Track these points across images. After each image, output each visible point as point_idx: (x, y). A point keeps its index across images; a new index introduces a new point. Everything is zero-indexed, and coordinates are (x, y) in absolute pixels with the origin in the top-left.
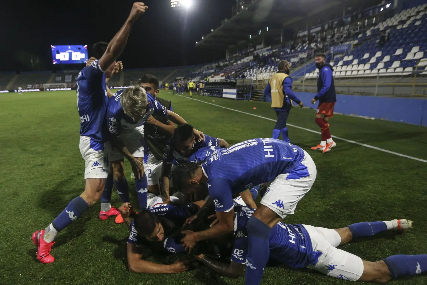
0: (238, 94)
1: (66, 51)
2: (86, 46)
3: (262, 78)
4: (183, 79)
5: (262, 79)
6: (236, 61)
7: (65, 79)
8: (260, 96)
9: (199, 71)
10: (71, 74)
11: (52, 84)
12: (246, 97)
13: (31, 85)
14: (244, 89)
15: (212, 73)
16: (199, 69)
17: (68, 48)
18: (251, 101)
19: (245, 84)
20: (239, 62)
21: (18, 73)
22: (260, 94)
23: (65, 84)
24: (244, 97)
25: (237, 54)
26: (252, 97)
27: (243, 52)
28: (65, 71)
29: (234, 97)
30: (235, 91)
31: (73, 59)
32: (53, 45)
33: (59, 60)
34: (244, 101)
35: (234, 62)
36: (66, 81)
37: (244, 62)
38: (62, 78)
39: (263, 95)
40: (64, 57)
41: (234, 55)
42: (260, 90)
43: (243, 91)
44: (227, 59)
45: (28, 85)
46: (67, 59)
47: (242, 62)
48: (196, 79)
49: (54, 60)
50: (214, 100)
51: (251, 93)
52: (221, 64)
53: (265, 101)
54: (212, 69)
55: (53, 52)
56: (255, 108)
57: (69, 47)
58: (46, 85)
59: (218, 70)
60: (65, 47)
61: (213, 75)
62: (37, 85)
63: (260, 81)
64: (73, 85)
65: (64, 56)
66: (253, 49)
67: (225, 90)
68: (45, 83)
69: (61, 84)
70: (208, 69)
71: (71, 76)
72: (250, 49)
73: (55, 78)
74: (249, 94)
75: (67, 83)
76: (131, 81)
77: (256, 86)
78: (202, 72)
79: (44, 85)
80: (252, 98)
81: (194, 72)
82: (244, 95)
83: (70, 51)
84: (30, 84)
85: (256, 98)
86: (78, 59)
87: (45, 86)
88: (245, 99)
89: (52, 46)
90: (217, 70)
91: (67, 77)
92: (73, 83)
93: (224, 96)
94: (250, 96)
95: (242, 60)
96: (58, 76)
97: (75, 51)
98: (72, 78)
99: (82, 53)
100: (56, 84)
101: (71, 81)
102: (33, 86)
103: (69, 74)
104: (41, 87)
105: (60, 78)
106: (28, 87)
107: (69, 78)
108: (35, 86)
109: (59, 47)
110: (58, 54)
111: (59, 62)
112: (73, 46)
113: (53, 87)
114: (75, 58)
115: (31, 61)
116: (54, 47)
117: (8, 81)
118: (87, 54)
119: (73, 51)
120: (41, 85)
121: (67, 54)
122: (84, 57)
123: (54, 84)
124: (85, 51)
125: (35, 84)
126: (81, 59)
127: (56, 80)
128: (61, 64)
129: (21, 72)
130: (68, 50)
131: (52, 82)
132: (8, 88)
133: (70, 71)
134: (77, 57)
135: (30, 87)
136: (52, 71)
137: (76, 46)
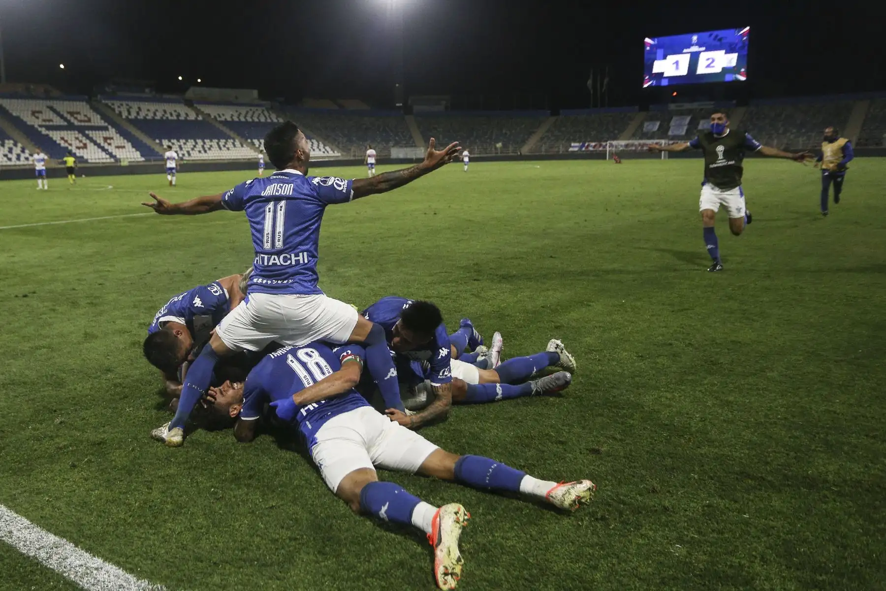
1: (685, 51)
2: (747, 29)
7: (668, 128)
10: (689, 112)
11: (630, 142)
13: (578, 144)
17: (691, 40)
21: (555, 113)
28: (672, 107)
31: (701, 70)
32: (649, 38)
33: (660, 75)
36: (670, 133)
38: (661, 126)
40: (675, 65)
45: (573, 144)
46: (683, 71)
49: (647, 77)
55: (646, 56)
58: (615, 143)
60: (682, 37)
62: (593, 144)
65: (677, 63)
68: (615, 138)
71: (688, 119)
73: (641, 126)
75: (673, 138)
79: (609, 142)
83: (695, 49)
84: (575, 141)
86: (717, 69)
87: (611, 145)
89: (647, 40)
91: (674, 121)
96: (652, 119)
97: (710, 48)
98: (690, 123)
99: (729, 51)
100: (642, 142)
101: (684, 133)
102: (583, 146)
103: (681, 113)
104: (601, 149)
105: (656, 126)
106: (571, 149)
107: (679, 126)
108: (588, 146)
109: (666, 39)
110: (660, 59)
111: (660, 82)
112: (705, 35)
113: (634, 148)
114: (708, 66)
115: (590, 82)
116: (654, 40)
117: (531, 133)
118: (745, 52)
119: (704, 49)
120: (604, 144)
121: (684, 60)
122: (734, 63)
123: (636, 142)
124: (740, 45)
125: (589, 142)
126: (725, 70)
127: (644, 129)
128: (665, 87)
129: (561, 111)
130: (689, 47)
131: (634, 136)
132: (525, 150)
133: (687, 106)
134: (712, 65)
135: (576, 149)
136: (637, 107)
137: (715, 33)
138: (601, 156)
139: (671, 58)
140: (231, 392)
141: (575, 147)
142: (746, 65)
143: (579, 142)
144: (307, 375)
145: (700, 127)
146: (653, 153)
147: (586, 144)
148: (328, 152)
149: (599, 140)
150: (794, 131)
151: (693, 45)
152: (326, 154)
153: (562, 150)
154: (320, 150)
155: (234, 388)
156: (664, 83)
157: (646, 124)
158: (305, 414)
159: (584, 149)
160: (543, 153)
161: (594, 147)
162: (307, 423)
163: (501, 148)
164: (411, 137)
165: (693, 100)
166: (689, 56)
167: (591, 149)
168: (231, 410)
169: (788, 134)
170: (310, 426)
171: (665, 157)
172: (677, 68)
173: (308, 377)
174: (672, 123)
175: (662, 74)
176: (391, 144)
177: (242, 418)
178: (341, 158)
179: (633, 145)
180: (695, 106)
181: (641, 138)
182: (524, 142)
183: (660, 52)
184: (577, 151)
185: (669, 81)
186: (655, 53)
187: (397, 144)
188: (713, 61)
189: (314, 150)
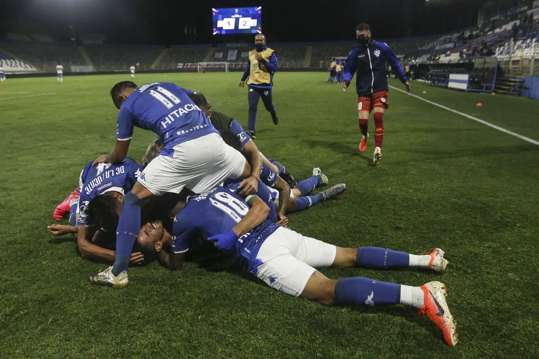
0: (471, 82)
1: (232, 16)
2: (260, 8)
3: (519, 57)
4: (403, 57)
5: (519, 59)
6: (493, 28)
7: (227, 56)
8: (510, 86)
9: (430, 46)
10: (237, 48)
11: (209, 63)
12: (484, 88)
13: (182, 64)
14: (484, 74)
15: (449, 49)
16: (431, 42)
17: (235, 11)
18: (493, 94)
19: (486, 66)
20: (497, 30)
21: (168, 47)
22: (512, 84)
23: (226, 63)
24: (481, 87)
25: (497, 17)
26: (496, 88)
27: (509, 13)
28: (228, 45)
29: (464, 86)
30: (465, 77)
31: (241, 27)
32: (214, 8)
33: (221, 29)
34: (481, 94)
35: (489, 31)
36: (228, 59)
37: (505, 29)
38: (223, 55)
39: (516, 85)
40: (228, 24)
41: (493, 19)
42: (514, 76)
43: (483, 77)
44: (480, 26)
45: (179, 64)
46: (232, 27)
47: (502, 30)
48: (422, 58)
49: (215, 29)
50: (424, 91)
51: (494, 82)
52: (467, 34)
53: (520, 95)
54: (450, 42)
55: (213, 18)
56: (479, 104)
57: (237, 10)
58: (201, 63)
59: (459, 44)
60: (231, 10)
61: (448, 53)
62: (190, 64)
63: (515, 62)
64: (239, 64)
65: (229, 23)
66: (526, 8)
67: (452, 76)
68: (201, 61)
69: (221, 63)
70: (445, 42)
71: (236, 52)
72: (521, 7)
73: (214, 54)
74: (492, 83)
75: (230, 61)
76: (322, 60)
77: (509, 70)
78: (434, 47)
79: (198, 63)
80: (496, 90)
81: (422, 47)
82: (482, 84)
83: (237, 16)
84: (180, 62)
85: (505, 90)
86: (248, 27)
87: (200, 65)
88: (484, 91)
89: (213, 9)
90: (457, 45)
91: (230, 53)
92: (239, 62)
93: (451, 85)
94: (493, 85)
95: (504, 27)
96: (219, 51)
97: (244, 16)
98: (237, 54)
99: (253, 18)
100: (215, 63)
101: (235, 59)
102: (184, 65)
103: (233, 49)
104: (194, 67)
105: (221, 55)
106: (178, 67)
107: (232, 55)
108: (187, 65)
109: (223, 10)
110: (220, 20)
111: (221, 32)
112: (242, 9)
113: (211, 66)
114: (244, 25)
115: (186, 30)
116: (217, 10)
117: (155, 58)
118: (260, 19)
119: (241, 16)
120: (195, 64)
121: (232, 21)
122: (255, 25)
123: (212, 63)
124: (257, 16)
125: (187, 63)
126: (252, 28)
127: (215, 57)
128: (223, 35)
129: (171, 46)
130: (234, 15)
131: (210, 60)
132: (153, 67)
133: (235, 45)
134: (246, 24)
135: (181, 67)
136: (211, 45)
137: (246, 9)
138: (195, 70)
139: (226, 20)
140: (153, 232)
141: (180, 66)
142: (261, 26)
143: (182, 63)
144: (232, 212)
145: (242, 56)
146: (221, 70)
147: (186, 64)
148: (27, 68)
149: (193, 61)
150: (284, 59)
151: (236, 14)
152: (26, 69)
153: (173, 67)
154: (22, 66)
155: (154, 229)
156: (224, 32)
157: (216, 54)
158: (242, 241)
159: (185, 67)
160: (163, 69)
161: (191, 66)
162: (246, 249)
163: (139, 66)
164: (83, 59)
165: (237, 42)
166: (234, 19)
167: (189, 67)
168: (156, 246)
169: (282, 60)
170: (249, 251)
171: (227, 71)
172: (229, 25)
173: (234, 213)
174: (229, 54)
175: (222, 28)
176: (71, 63)
177: (175, 252)
178: (37, 72)
179: (210, 65)
180: (239, 45)
181: (214, 61)
182: (151, 63)
183: (220, 16)
184: (182, 68)
185: (226, 32)
186: (218, 17)
187: (74, 63)
188: (246, 22)
189: (17, 66)
